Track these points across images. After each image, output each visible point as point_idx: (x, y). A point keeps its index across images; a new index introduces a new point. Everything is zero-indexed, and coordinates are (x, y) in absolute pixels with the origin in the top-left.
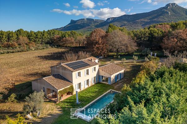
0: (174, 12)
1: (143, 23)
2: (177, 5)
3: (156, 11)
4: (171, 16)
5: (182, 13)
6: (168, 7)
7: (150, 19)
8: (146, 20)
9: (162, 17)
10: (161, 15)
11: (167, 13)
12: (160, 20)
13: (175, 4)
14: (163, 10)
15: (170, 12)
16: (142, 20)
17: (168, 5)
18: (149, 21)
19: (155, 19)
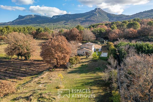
0: (100, 14)
1: (81, 21)
2: (102, 10)
3: (89, 13)
4: (99, 17)
5: (105, 15)
6: (96, 10)
7: (85, 18)
8: (83, 19)
9: (93, 17)
10: (92, 16)
11: (96, 14)
12: (92, 19)
13: (100, 8)
14: (93, 12)
15: (98, 14)
16: (80, 19)
17: (96, 9)
18: (85, 19)
19: (89, 19)
